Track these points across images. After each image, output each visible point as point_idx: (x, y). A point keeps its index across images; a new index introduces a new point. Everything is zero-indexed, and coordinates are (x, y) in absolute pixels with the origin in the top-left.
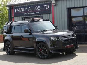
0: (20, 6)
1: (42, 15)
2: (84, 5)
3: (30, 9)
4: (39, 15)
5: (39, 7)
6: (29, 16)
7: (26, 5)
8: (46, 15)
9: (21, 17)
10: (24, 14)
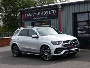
0: (30, 11)
1: (49, 20)
2: (89, 10)
3: (38, 14)
4: (47, 20)
5: (47, 12)
6: (38, 21)
7: (36, 10)
8: (53, 20)
9: (30, 22)
10: (34, 19)
